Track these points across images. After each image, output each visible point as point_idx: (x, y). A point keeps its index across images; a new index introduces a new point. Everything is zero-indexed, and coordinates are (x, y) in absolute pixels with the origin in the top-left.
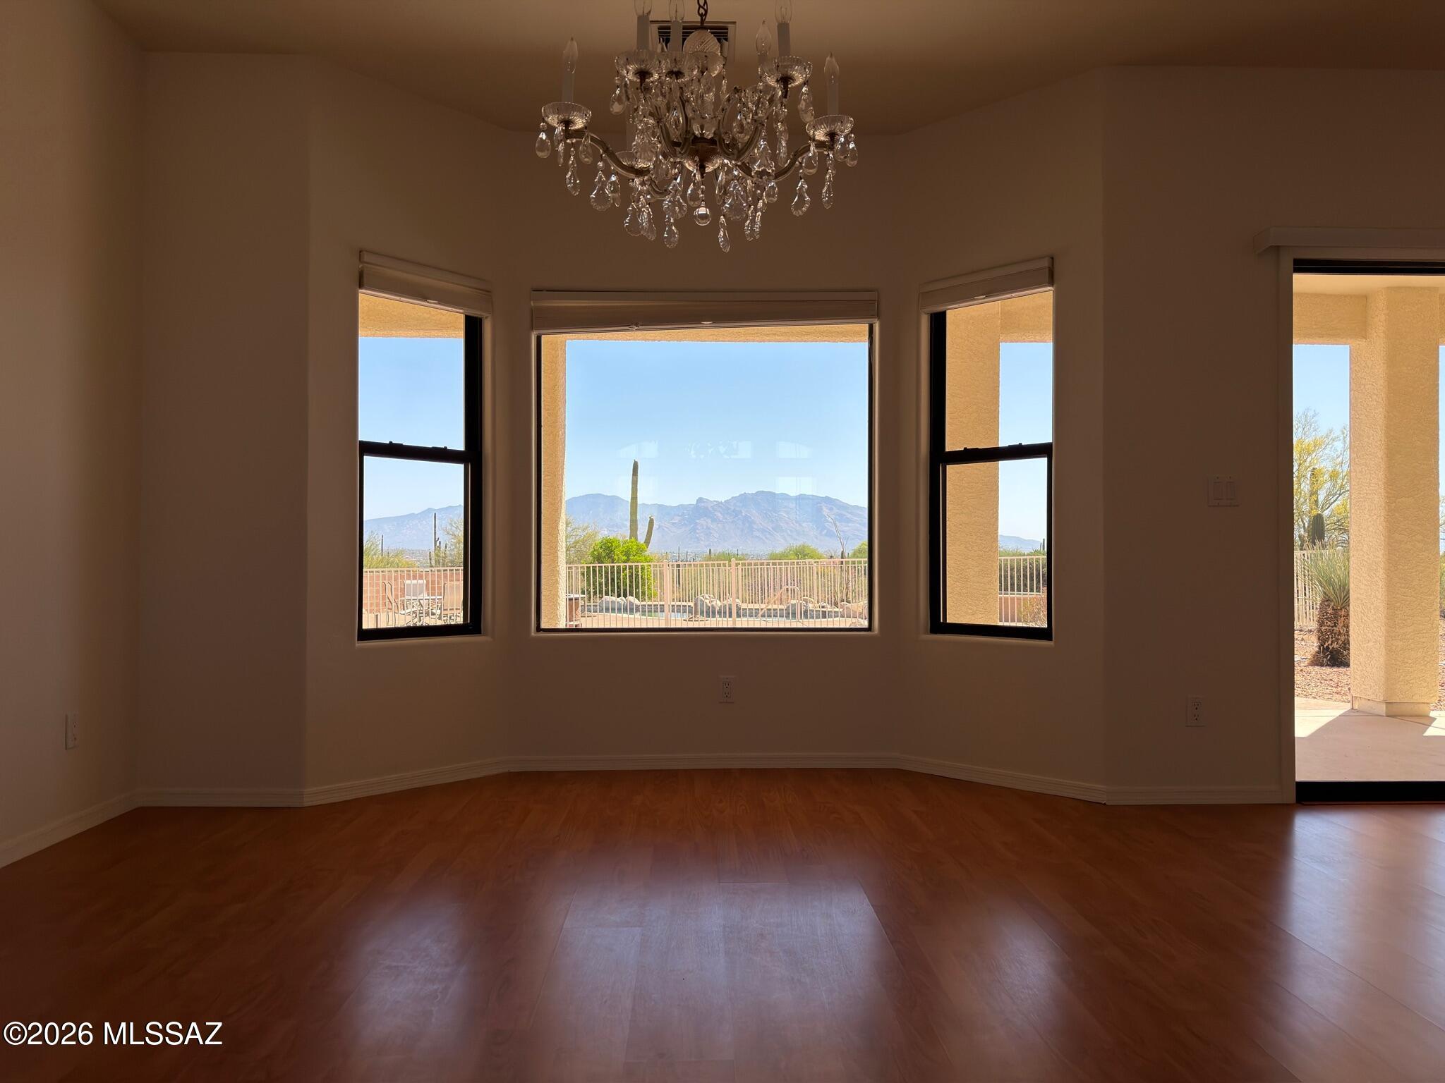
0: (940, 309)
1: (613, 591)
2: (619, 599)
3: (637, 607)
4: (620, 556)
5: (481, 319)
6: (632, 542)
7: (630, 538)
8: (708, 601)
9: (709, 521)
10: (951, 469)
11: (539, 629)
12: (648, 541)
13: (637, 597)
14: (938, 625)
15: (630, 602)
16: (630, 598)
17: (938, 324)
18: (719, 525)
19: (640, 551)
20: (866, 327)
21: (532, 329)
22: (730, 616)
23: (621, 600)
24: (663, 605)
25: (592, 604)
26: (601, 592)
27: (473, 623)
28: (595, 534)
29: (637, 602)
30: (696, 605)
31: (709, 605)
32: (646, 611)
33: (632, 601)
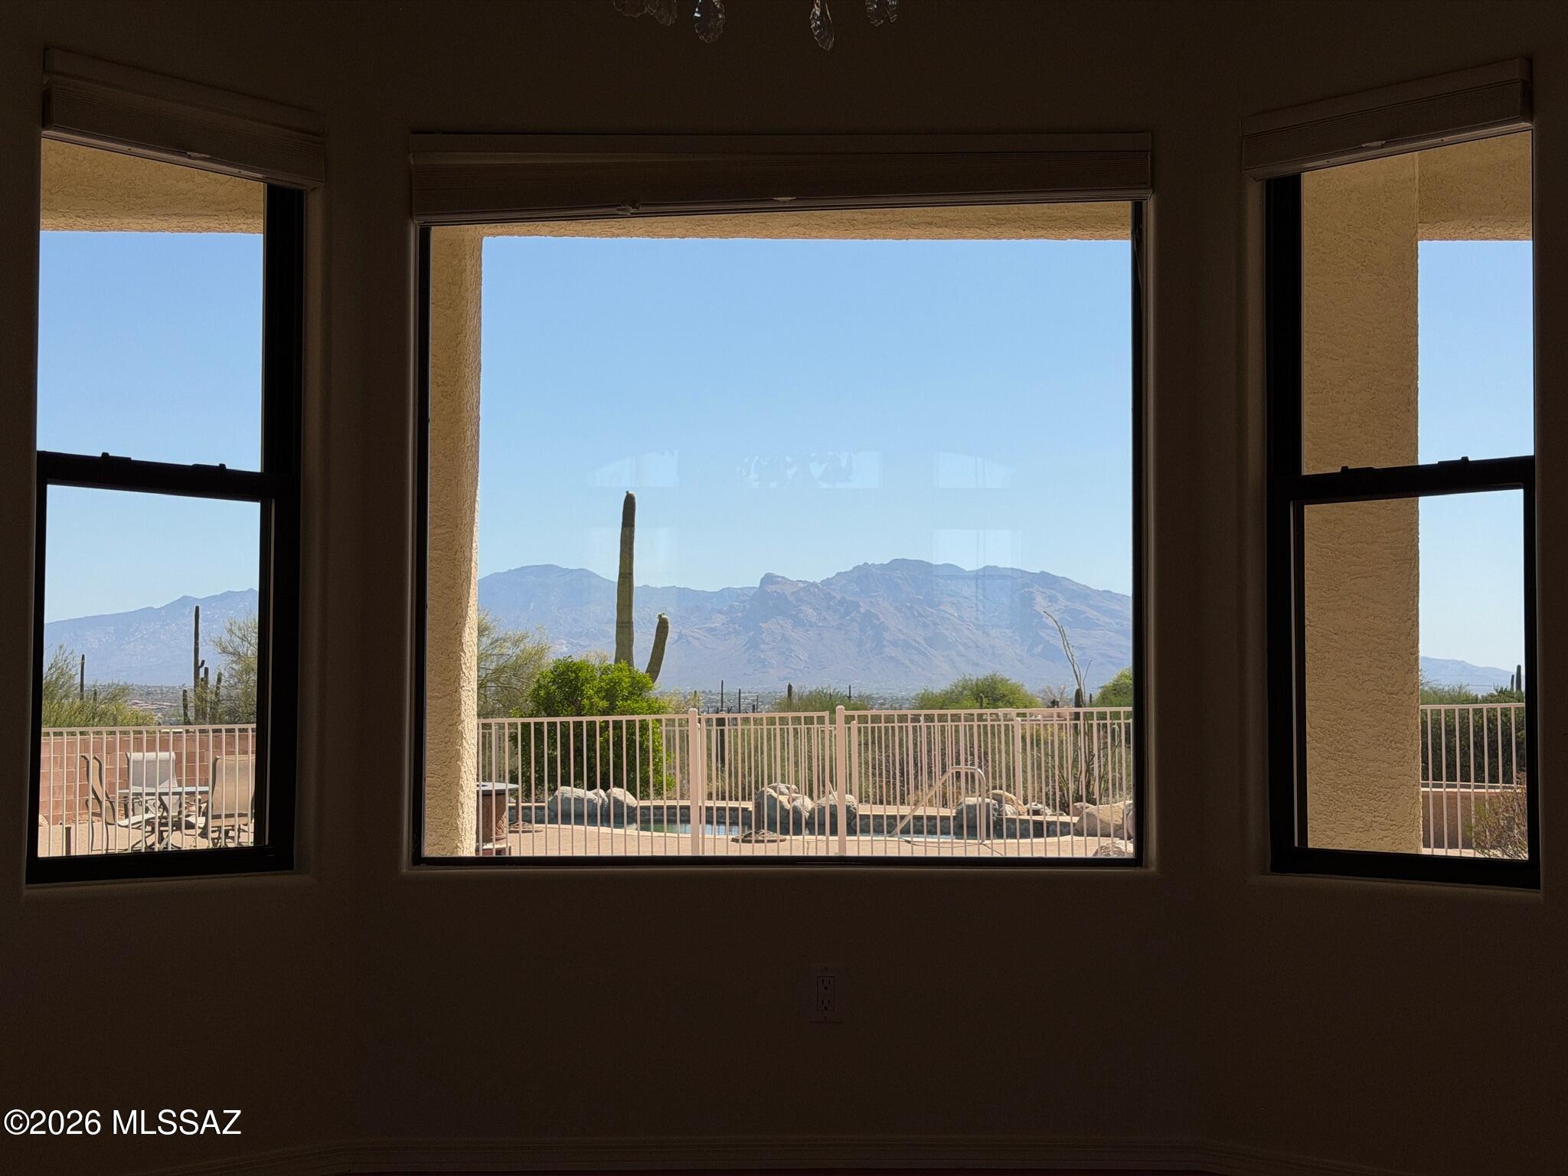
0: (1288, 169)
1: (578, 775)
2: (590, 794)
3: (631, 810)
4: (595, 699)
5: (301, 193)
6: (621, 670)
7: (617, 660)
8: (783, 799)
9: (788, 625)
10: (1313, 514)
11: (418, 859)
12: (655, 668)
13: (631, 790)
14: (1289, 853)
15: (616, 801)
16: (618, 793)
17: (1284, 201)
18: (810, 633)
19: (638, 688)
20: (1127, 206)
21: (411, 215)
22: (834, 832)
23: (597, 796)
24: (688, 808)
25: (533, 804)
26: (552, 778)
27: (276, 847)
28: (540, 652)
29: (630, 800)
30: (759, 806)
31: (788, 806)
32: (650, 820)
33: (621, 798)
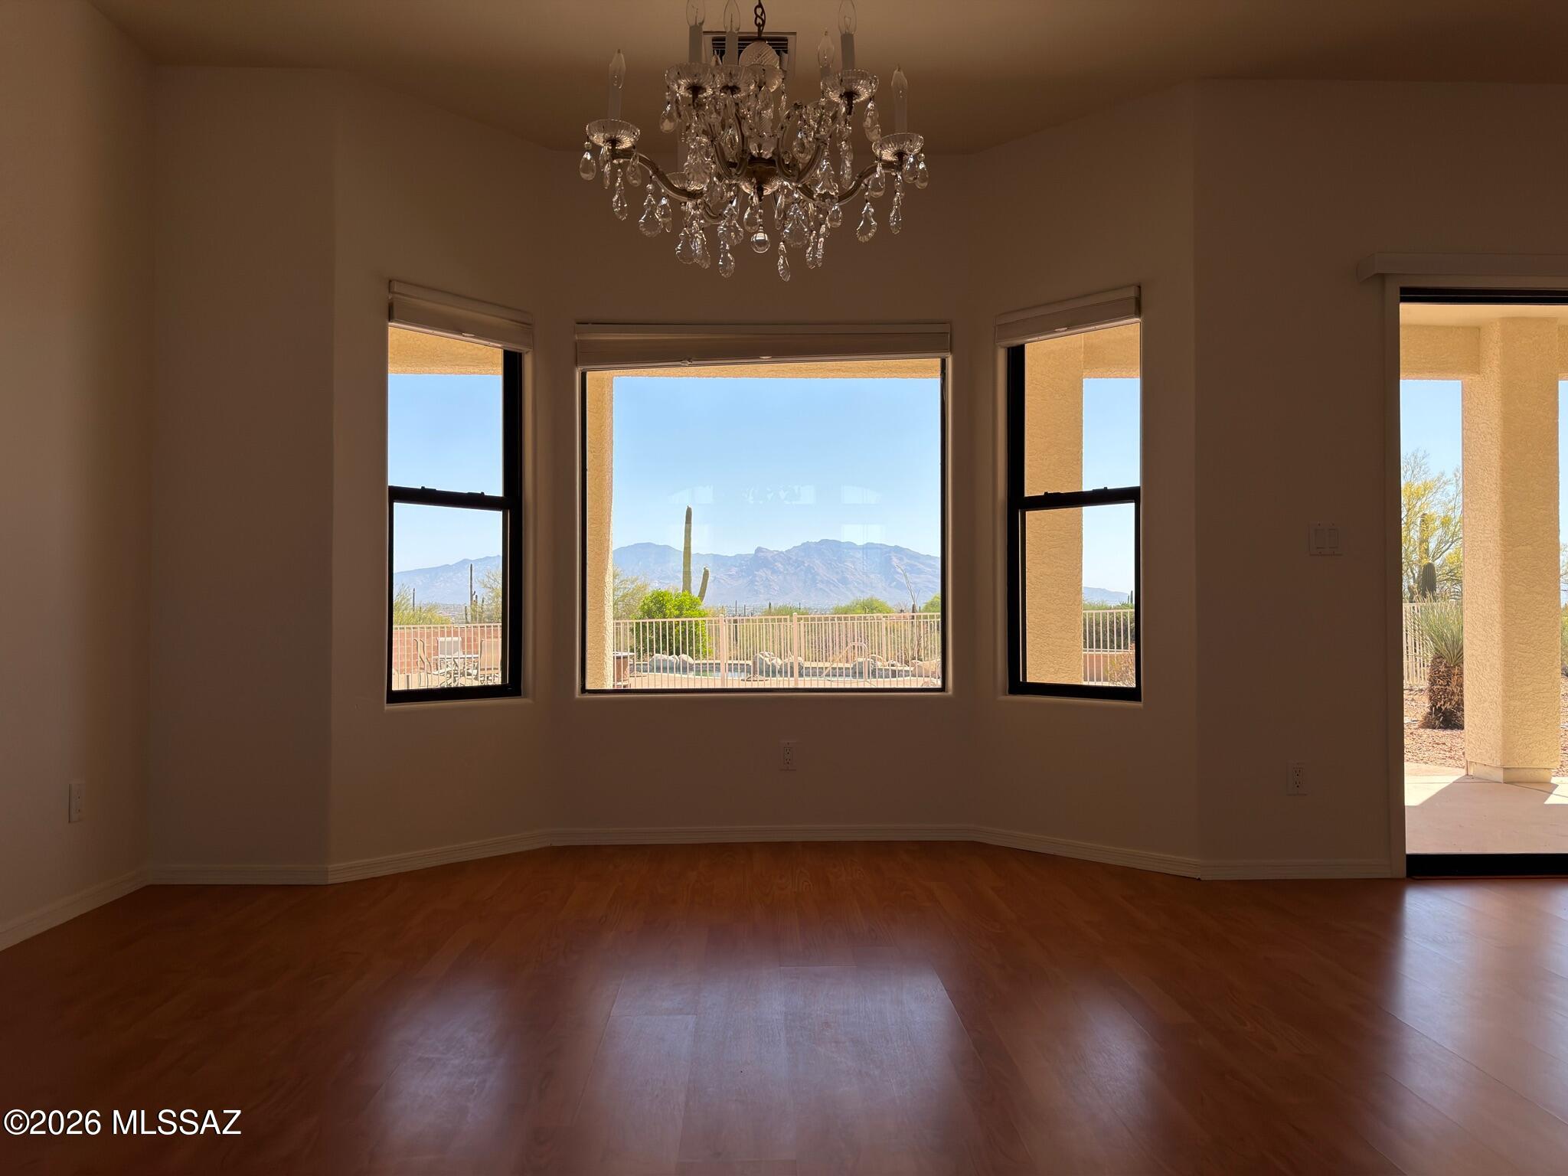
0: (1019, 342)
1: (664, 649)
2: (671, 658)
3: (691, 665)
4: (673, 610)
5: (520, 354)
6: (685, 595)
7: (683, 591)
8: (767, 659)
9: (769, 573)
10: (1030, 515)
11: (584, 690)
12: (702, 594)
13: (691, 655)
14: (1018, 685)
15: (683, 661)
16: (684, 656)
17: (1016, 358)
18: (780, 577)
19: (694, 604)
20: (938, 361)
21: (576, 364)
22: (792, 676)
23: (674, 658)
24: (719, 664)
25: (642, 663)
26: (651, 650)
27: (512, 685)
28: (645, 587)
29: (690, 660)
30: (754, 663)
31: (769, 663)
32: (700, 670)
33: (686, 659)
